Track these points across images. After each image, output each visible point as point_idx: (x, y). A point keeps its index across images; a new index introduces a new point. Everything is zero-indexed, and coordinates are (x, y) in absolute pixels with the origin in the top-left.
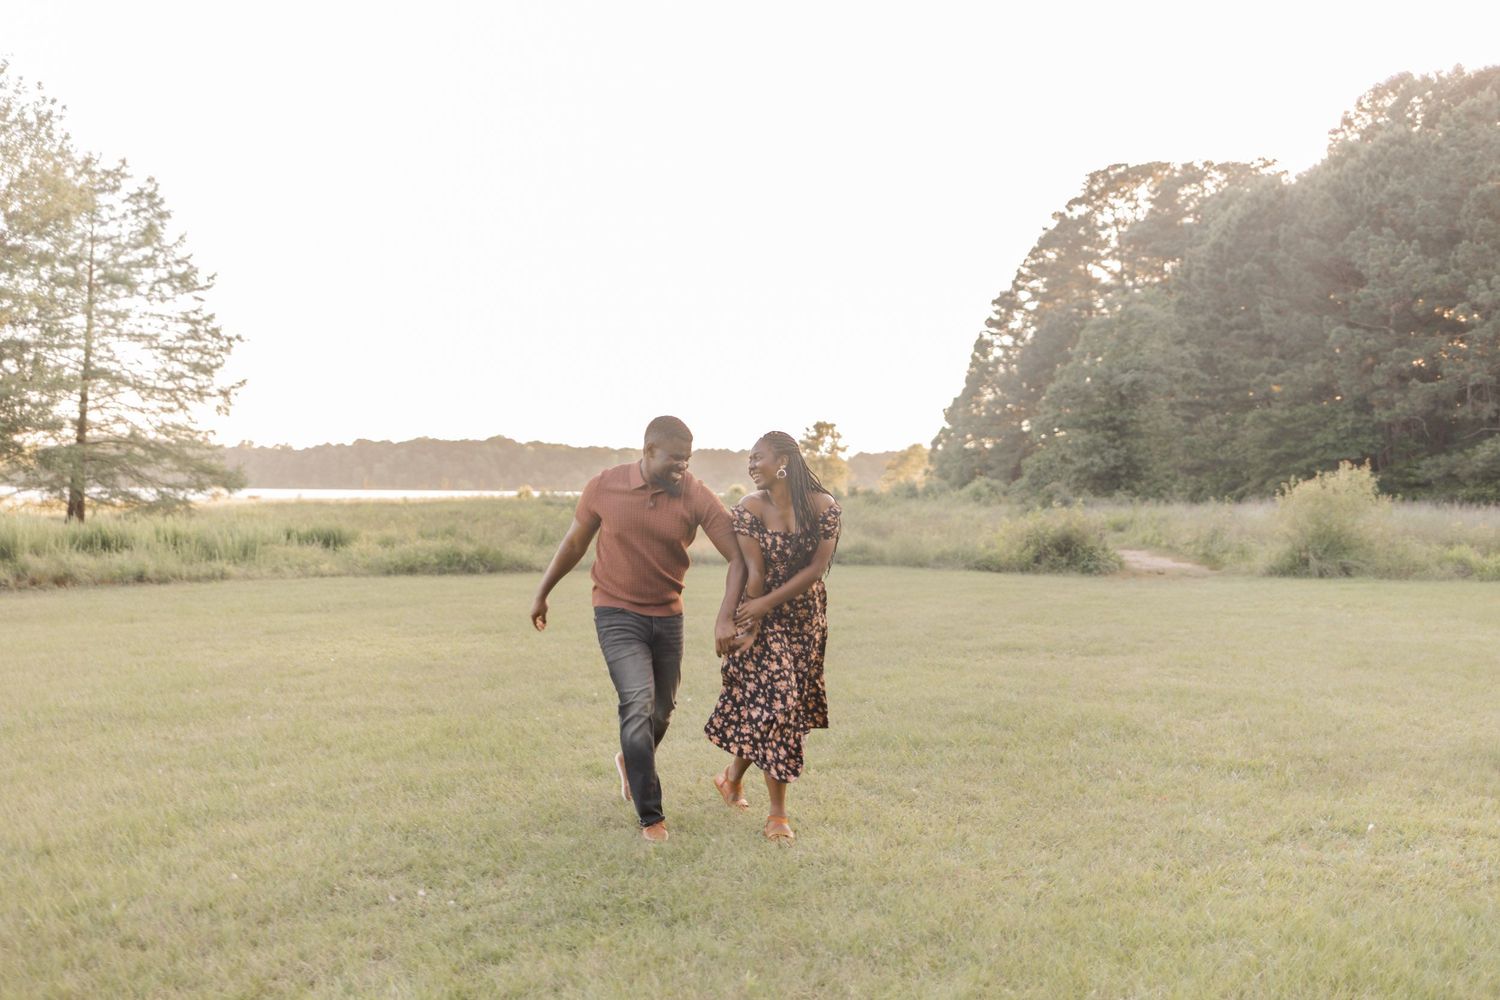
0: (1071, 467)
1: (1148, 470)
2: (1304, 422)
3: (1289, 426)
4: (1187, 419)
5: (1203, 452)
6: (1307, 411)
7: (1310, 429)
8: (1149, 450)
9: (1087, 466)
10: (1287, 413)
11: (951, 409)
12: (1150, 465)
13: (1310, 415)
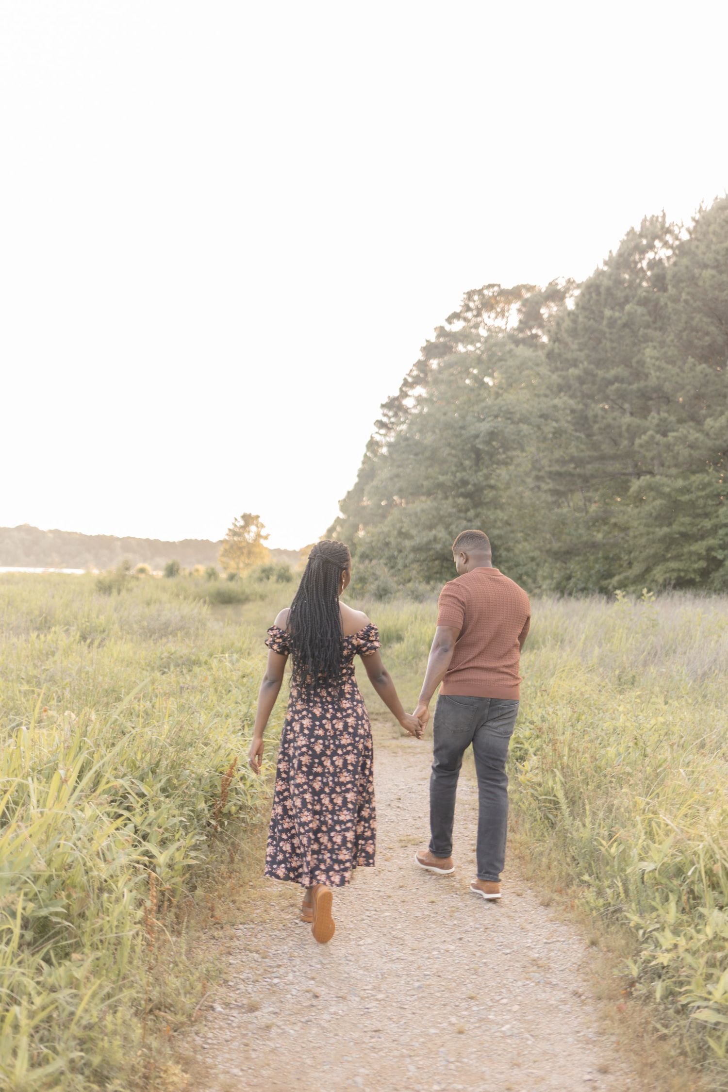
0: (408, 544)
1: (508, 550)
2: (703, 493)
3: (685, 498)
4: (555, 492)
5: (576, 530)
6: (707, 479)
7: (710, 502)
8: (509, 525)
9: (429, 543)
10: (680, 483)
11: (344, 500)
12: (511, 544)
13: (710, 484)
